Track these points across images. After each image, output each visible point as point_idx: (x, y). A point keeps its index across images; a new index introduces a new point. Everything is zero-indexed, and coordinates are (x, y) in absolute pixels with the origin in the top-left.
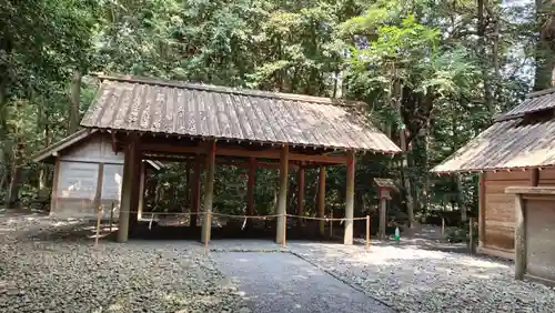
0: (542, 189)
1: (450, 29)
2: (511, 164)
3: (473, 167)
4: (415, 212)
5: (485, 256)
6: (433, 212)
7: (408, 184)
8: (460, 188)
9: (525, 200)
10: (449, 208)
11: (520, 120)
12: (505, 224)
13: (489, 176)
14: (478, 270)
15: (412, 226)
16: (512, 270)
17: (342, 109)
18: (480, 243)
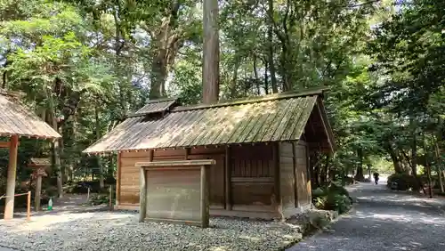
0: (156, 163)
1: (95, 41)
2: (138, 147)
3: (114, 149)
4: (64, 183)
5: (119, 211)
6: (79, 183)
7: (58, 162)
8: (100, 162)
9: (146, 170)
10: (90, 178)
11: (143, 117)
12: (133, 187)
13: (124, 155)
14: (116, 221)
15: (61, 196)
16: (138, 217)
17: (4, 97)
18: (117, 202)
